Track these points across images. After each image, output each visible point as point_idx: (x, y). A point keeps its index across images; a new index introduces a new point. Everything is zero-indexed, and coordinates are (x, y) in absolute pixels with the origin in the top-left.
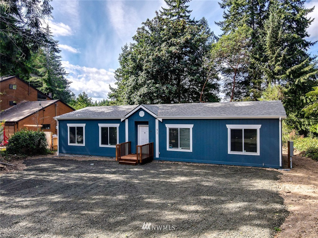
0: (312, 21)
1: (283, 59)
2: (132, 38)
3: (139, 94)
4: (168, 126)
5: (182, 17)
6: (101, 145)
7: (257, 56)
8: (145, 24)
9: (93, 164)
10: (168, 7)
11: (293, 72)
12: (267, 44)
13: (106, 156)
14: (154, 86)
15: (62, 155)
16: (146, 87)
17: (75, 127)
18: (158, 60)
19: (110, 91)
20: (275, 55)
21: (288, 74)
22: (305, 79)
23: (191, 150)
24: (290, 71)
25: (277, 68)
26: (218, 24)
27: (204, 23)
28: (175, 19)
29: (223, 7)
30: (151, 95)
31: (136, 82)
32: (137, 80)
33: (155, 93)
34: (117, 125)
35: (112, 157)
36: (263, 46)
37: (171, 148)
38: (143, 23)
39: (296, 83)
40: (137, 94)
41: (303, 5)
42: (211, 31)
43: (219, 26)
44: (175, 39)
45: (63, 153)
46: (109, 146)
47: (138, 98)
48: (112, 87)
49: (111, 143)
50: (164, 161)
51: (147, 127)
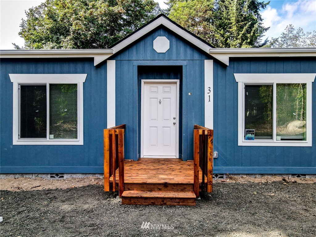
4: (243, 79)
6: (17, 141)
13: (39, 174)
23: (308, 142)
34: (79, 79)
35: (57, 175)
37: (251, 139)
46: (49, 141)
49: (57, 132)
50: (229, 176)
51: (167, 88)
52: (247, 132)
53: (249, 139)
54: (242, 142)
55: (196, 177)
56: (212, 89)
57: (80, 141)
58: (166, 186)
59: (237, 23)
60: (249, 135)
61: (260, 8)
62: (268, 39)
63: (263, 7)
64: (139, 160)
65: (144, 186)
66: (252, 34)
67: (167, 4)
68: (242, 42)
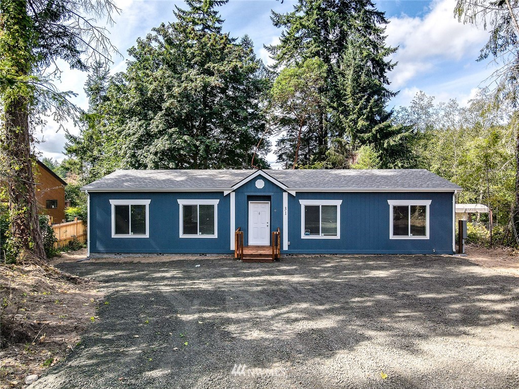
0: (395, 65)
1: (369, 112)
2: (128, 50)
3: (152, 149)
4: (304, 203)
5: (208, 27)
6: (182, 235)
7: (335, 105)
8: (158, 31)
9: (199, 265)
10: (188, 8)
11: (380, 131)
12: (349, 90)
13: (193, 254)
14: (181, 139)
15: (97, 255)
16: (167, 140)
17: (128, 206)
18: (186, 95)
19: (67, 141)
20: (359, 106)
21: (375, 133)
22: (395, 141)
23: (338, 237)
24: (377, 129)
25: (361, 123)
26: (268, 49)
27: (248, 43)
28: (198, 30)
29: (276, 25)
30: (175, 152)
31: (146, 129)
32: (146, 127)
33: (183, 150)
34: (215, 202)
35: (203, 254)
36: (342, 91)
37: (308, 235)
38: (154, 29)
39: (385, 145)
40: (149, 151)
41: (383, 42)
42: (257, 58)
43: (270, 52)
44: (216, 65)
45: (99, 252)
46: (199, 236)
47: (152, 156)
48: (71, 133)
49: (203, 231)
50: (296, 255)
51: (263, 205)
52: (306, 231)
53: (306, 235)
54: (303, 236)
55: (273, 251)
56: (287, 208)
57: (216, 236)
58: (261, 255)
59: (353, 95)
60: (307, 233)
61: (386, 70)
62: (395, 109)
63: (389, 69)
64: (247, 246)
65: (251, 255)
66: (368, 109)
67: (273, 58)
68: (358, 118)
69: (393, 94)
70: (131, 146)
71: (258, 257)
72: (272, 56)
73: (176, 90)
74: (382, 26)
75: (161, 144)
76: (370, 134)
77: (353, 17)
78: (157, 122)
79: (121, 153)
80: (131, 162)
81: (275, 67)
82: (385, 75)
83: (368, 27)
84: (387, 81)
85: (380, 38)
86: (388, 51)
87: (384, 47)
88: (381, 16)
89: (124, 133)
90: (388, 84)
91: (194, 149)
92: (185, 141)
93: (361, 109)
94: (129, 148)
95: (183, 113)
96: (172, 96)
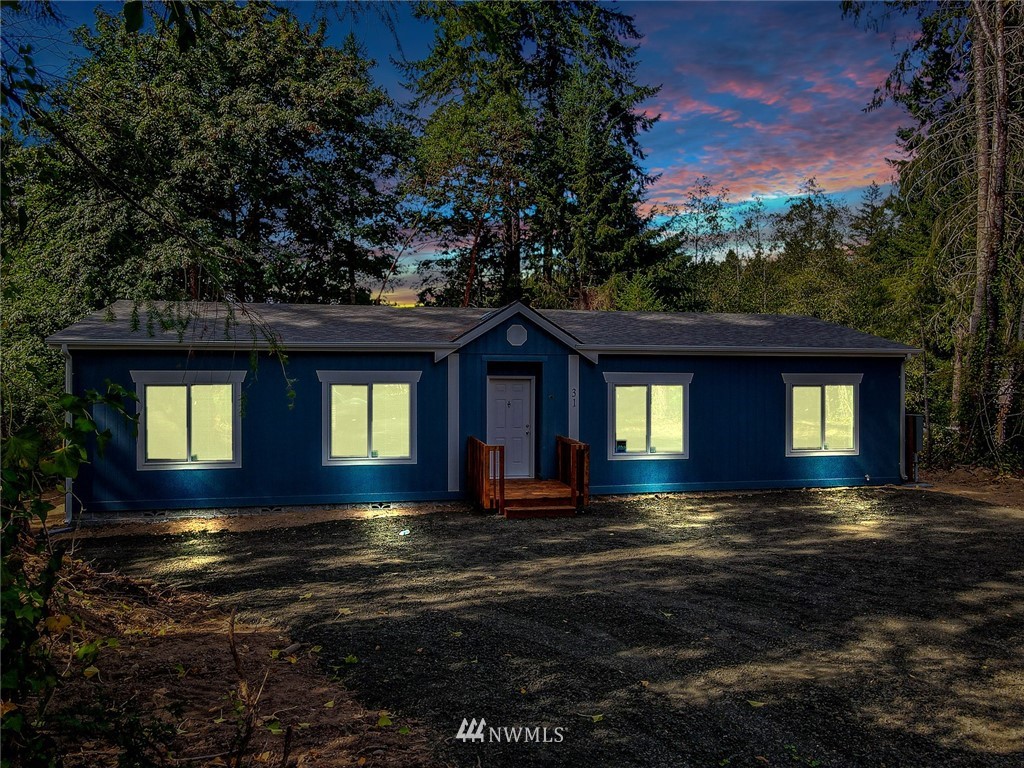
0: (656, 119)
1: (621, 209)
3: (148, 266)
4: (613, 379)
6: (328, 460)
9: (407, 532)
11: (640, 248)
12: (582, 161)
21: (630, 251)
23: (685, 454)
24: (635, 243)
25: (604, 230)
32: (129, 213)
34: (411, 377)
35: (381, 505)
37: (623, 452)
41: (633, 73)
44: (303, 85)
46: (372, 459)
51: (518, 385)
53: (619, 451)
54: (612, 456)
55: (574, 491)
56: (577, 392)
57: (412, 459)
60: (620, 447)
61: (639, 130)
63: (644, 127)
65: (524, 502)
67: (407, 88)
68: (599, 219)
69: (649, 179)
70: (90, 256)
71: (539, 505)
72: (406, 82)
73: (208, 131)
74: (631, 42)
75: (171, 254)
76: (620, 254)
77: (575, 18)
78: (160, 204)
79: (64, 271)
80: (92, 295)
81: (413, 107)
82: (635, 139)
83: (604, 42)
84: (641, 153)
85: (627, 65)
86: (643, 93)
87: (635, 85)
88: (627, 24)
89: (65, 226)
90: (642, 158)
91: (249, 270)
92: (229, 250)
93: (604, 202)
94: (86, 260)
95: (227, 184)
96: (196, 145)
